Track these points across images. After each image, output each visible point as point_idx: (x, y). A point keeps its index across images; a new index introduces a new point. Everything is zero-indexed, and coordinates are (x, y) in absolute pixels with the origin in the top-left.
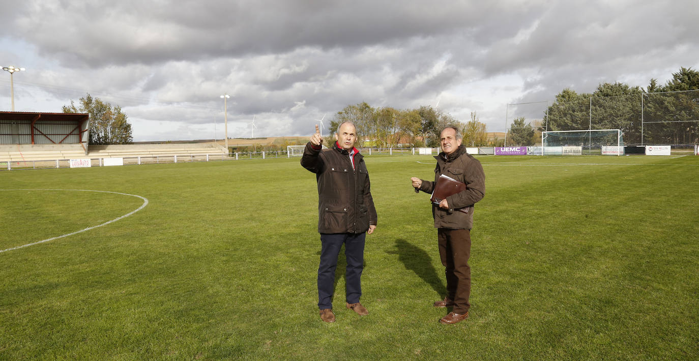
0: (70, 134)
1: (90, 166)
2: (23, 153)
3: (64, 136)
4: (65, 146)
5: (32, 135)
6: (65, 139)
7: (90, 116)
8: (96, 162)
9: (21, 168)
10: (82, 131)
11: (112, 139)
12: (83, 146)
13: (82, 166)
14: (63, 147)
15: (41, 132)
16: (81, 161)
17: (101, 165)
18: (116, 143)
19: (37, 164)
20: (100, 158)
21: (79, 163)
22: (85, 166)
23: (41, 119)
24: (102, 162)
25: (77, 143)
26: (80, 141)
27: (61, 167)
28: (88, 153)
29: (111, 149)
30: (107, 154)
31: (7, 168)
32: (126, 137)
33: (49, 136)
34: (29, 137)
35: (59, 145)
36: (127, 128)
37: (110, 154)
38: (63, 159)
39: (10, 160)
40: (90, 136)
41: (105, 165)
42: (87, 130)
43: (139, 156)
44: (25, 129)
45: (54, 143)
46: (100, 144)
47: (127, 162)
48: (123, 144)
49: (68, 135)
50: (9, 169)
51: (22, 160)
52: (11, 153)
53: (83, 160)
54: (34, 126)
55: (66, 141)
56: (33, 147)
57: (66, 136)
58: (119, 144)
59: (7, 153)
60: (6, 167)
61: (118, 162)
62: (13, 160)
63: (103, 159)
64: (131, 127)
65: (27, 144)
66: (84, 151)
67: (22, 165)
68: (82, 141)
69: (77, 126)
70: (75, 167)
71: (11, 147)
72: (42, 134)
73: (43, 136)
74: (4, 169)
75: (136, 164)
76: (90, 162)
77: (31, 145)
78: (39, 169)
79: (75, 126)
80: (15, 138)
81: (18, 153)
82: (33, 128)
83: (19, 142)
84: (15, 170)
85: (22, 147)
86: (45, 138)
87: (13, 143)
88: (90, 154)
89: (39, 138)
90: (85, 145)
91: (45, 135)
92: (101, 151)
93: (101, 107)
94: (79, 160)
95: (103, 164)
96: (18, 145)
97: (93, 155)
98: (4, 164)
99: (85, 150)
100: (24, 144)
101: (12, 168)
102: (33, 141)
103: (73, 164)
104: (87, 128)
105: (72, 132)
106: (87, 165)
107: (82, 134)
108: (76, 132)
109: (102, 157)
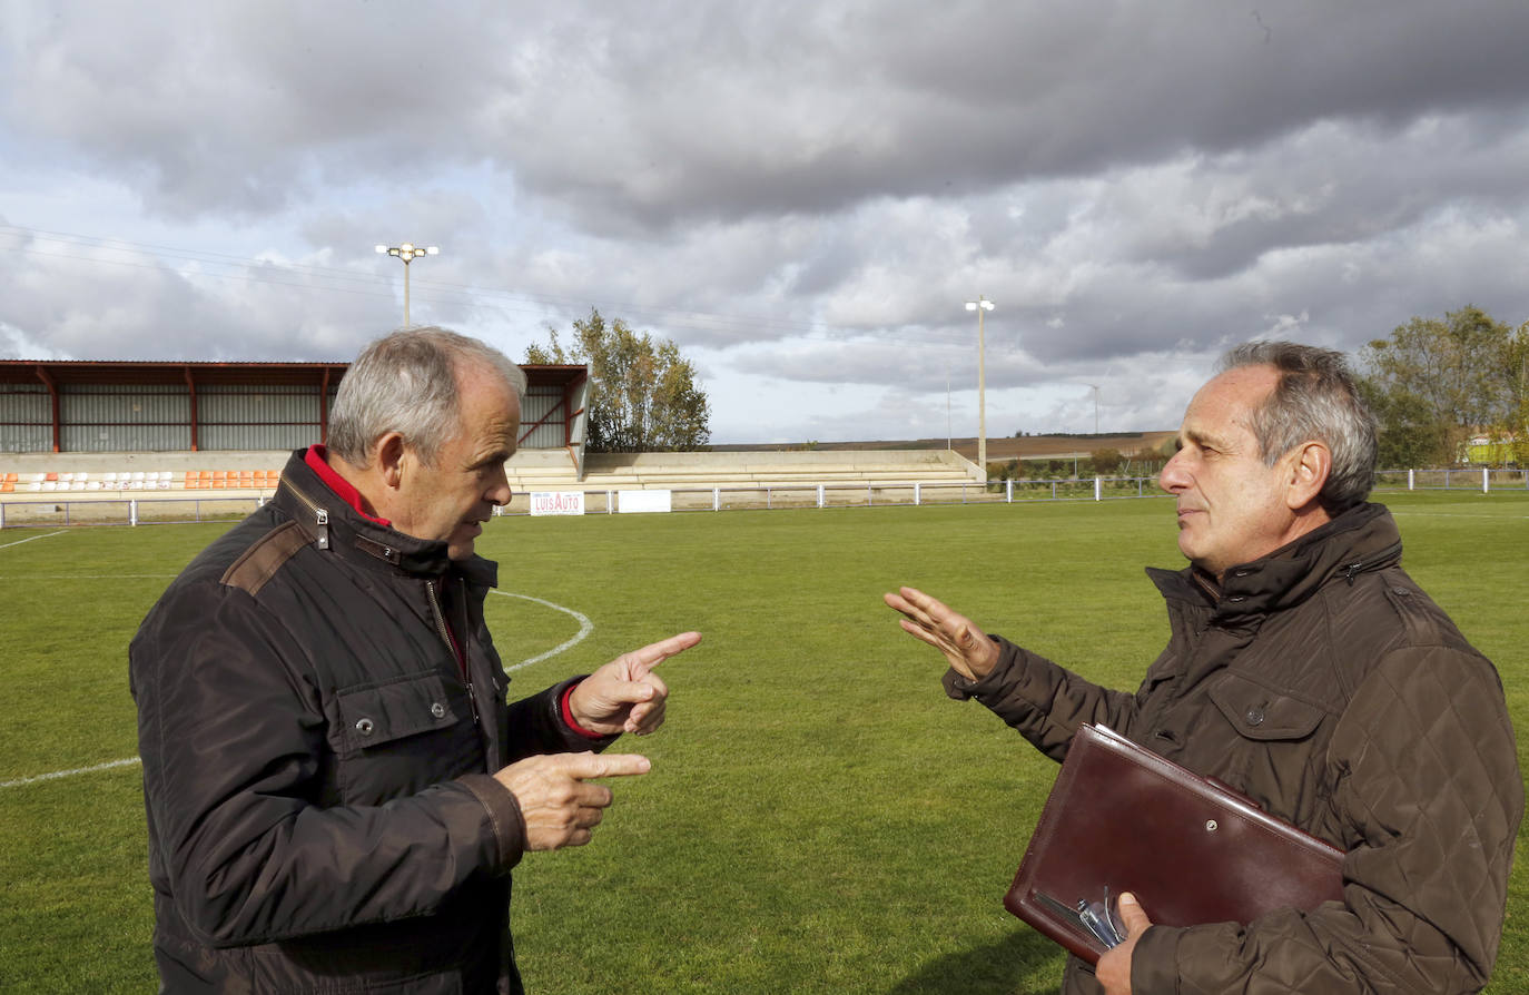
0: (542, 422)
1: (581, 511)
4: (528, 455)
7: (591, 371)
8: (597, 501)
10: (574, 412)
11: (651, 437)
12: (572, 456)
13: (559, 512)
16: (558, 497)
17: (610, 509)
18: (661, 449)
20: (610, 489)
21: (554, 503)
22: (570, 511)
24: (615, 501)
25: (558, 447)
26: (567, 443)
27: (506, 515)
28: (585, 475)
29: (647, 464)
30: (634, 479)
32: (690, 430)
36: (695, 405)
37: (642, 479)
38: (519, 489)
40: (594, 427)
41: (620, 511)
42: (582, 411)
43: (716, 486)
46: (621, 449)
47: (685, 504)
48: (682, 450)
49: (536, 425)
53: (563, 495)
57: (531, 426)
58: (671, 449)
61: (657, 501)
63: (616, 493)
64: (706, 403)
66: (575, 470)
68: (573, 441)
69: (560, 399)
70: (542, 513)
75: (705, 509)
76: (582, 498)
79: (553, 402)
88: (590, 479)
90: (578, 452)
92: (619, 470)
93: (630, 348)
94: (553, 495)
95: (616, 509)
97: (597, 480)
99: (576, 467)
103: (536, 506)
104: (583, 405)
105: (546, 417)
106: (573, 508)
107: (572, 421)
108: (558, 416)
109: (615, 488)
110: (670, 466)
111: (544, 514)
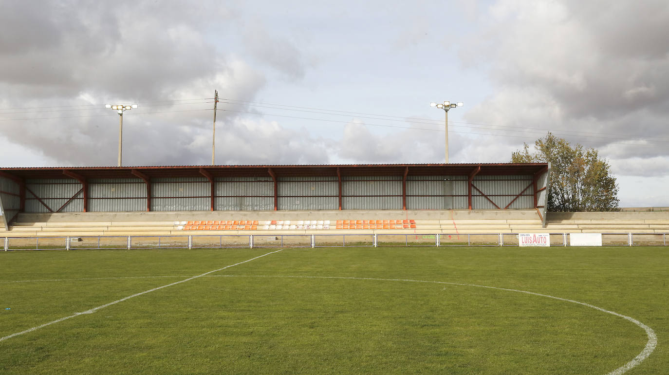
0: (521, 195)
1: (548, 245)
2: (456, 222)
3: (513, 198)
4: (514, 213)
5: (470, 196)
6: (513, 202)
7: (549, 167)
8: (557, 239)
9: (452, 244)
10: (538, 189)
11: (584, 203)
12: (538, 213)
13: (535, 244)
14: (510, 213)
15: (481, 193)
16: (535, 236)
17: (565, 244)
18: (590, 210)
19: (474, 239)
20: (565, 232)
21: (532, 239)
22: (541, 244)
23: (480, 174)
24: (568, 239)
25: (530, 209)
26: (535, 206)
27: (506, 245)
28: (546, 224)
29: (579, 219)
30: (576, 227)
31: (435, 243)
32: (607, 199)
33: (491, 198)
34: (466, 199)
35: (504, 211)
36: (609, 184)
37: (581, 227)
38: (509, 232)
39: (440, 232)
40: (550, 198)
41: (571, 245)
42: (545, 188)
43: (630, 232)
44: (460, 188)
45: (498, 208)
46: (566, 209)
47: (609, 242)
48: (602, 210)
49: (518, 196)
50: (438, 244)
51: (454, 232)
52: (442, 222)
53: (537, 235)
54: (472, 182)
55: (515, 205)
56: (469, 213)
57: (515, 197)
58: (595, 210)
59: (437, 222)
60: (432, 241)
61: (594, 240)
62: (444, 232)
63: (569, 234)
64: (616, 184)
65: (462, 209)
66: (540, 221)
67: (455, 239)
68: (539, 205)
69: (530, 182)
70: (525, 245)
71: (442, 214)
72: (483, 195)
73: (483, 197)
74: (431, 244)
75: (624, 245)
76: (548, 237)
77: (467, 212)
78: (476, 246)
79: (527, 183)
80: (448, 202)
81: (451, 222)
82: (471, 186)
83: (453, 207)
84: (445, 246)
85: (456, 214)
86: (486, 200)
87: (446, 208)
88: (549, 226)
89: (478, 201)
90: (543, 212)
91: (486, 196)
92: (564, 222)
93: (568, 156)
94: (532, 235)
95: (569, 243)
96: (450, 211)
97: (554, 227)
98: (432, 237)
99: (541, 219)
100: (459, 209)
101: (441, 243)
102: (470, 205)
103: (522, 242)
104: (545, 185)
105: (523, 192)
106: (543, 243)
107: (538, 194)
108: (530, 191)
109: (568, 231)
110: (597, 220)
111: (527, 246)
